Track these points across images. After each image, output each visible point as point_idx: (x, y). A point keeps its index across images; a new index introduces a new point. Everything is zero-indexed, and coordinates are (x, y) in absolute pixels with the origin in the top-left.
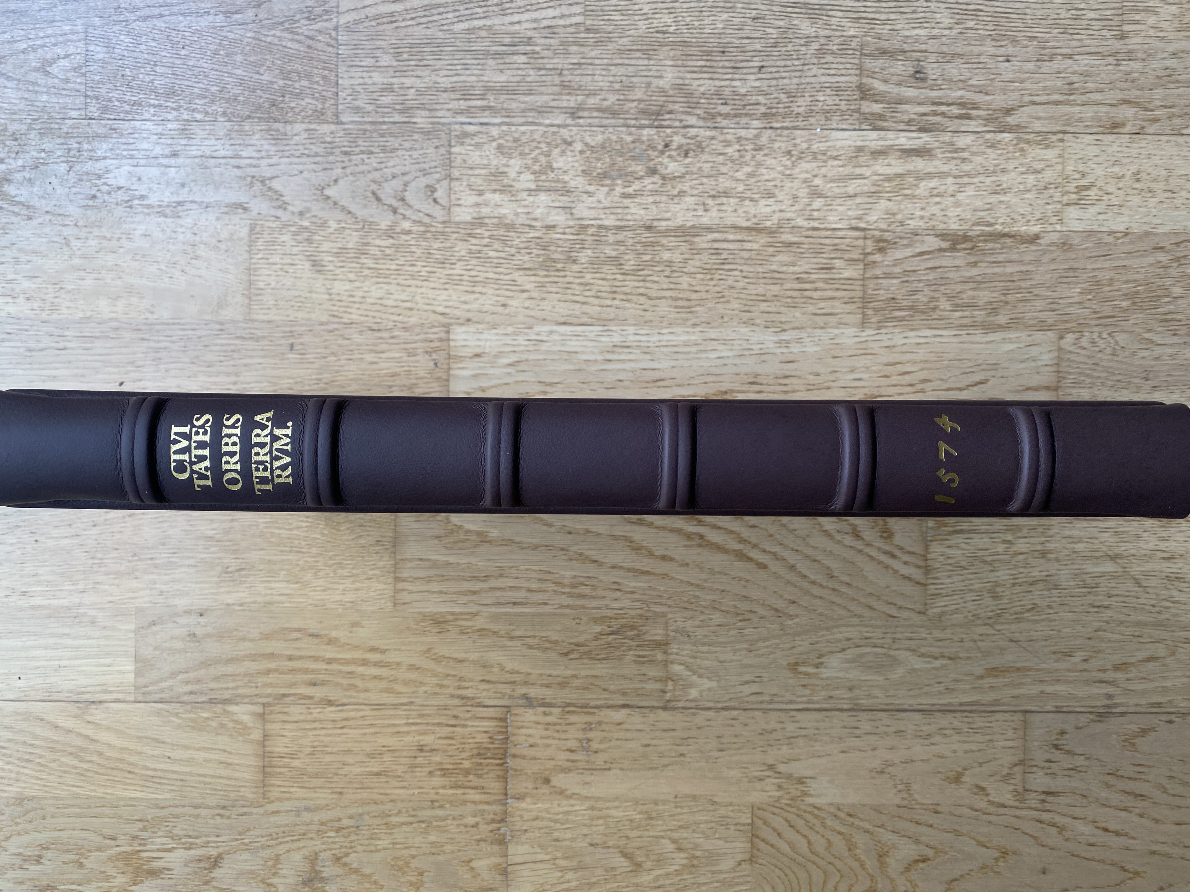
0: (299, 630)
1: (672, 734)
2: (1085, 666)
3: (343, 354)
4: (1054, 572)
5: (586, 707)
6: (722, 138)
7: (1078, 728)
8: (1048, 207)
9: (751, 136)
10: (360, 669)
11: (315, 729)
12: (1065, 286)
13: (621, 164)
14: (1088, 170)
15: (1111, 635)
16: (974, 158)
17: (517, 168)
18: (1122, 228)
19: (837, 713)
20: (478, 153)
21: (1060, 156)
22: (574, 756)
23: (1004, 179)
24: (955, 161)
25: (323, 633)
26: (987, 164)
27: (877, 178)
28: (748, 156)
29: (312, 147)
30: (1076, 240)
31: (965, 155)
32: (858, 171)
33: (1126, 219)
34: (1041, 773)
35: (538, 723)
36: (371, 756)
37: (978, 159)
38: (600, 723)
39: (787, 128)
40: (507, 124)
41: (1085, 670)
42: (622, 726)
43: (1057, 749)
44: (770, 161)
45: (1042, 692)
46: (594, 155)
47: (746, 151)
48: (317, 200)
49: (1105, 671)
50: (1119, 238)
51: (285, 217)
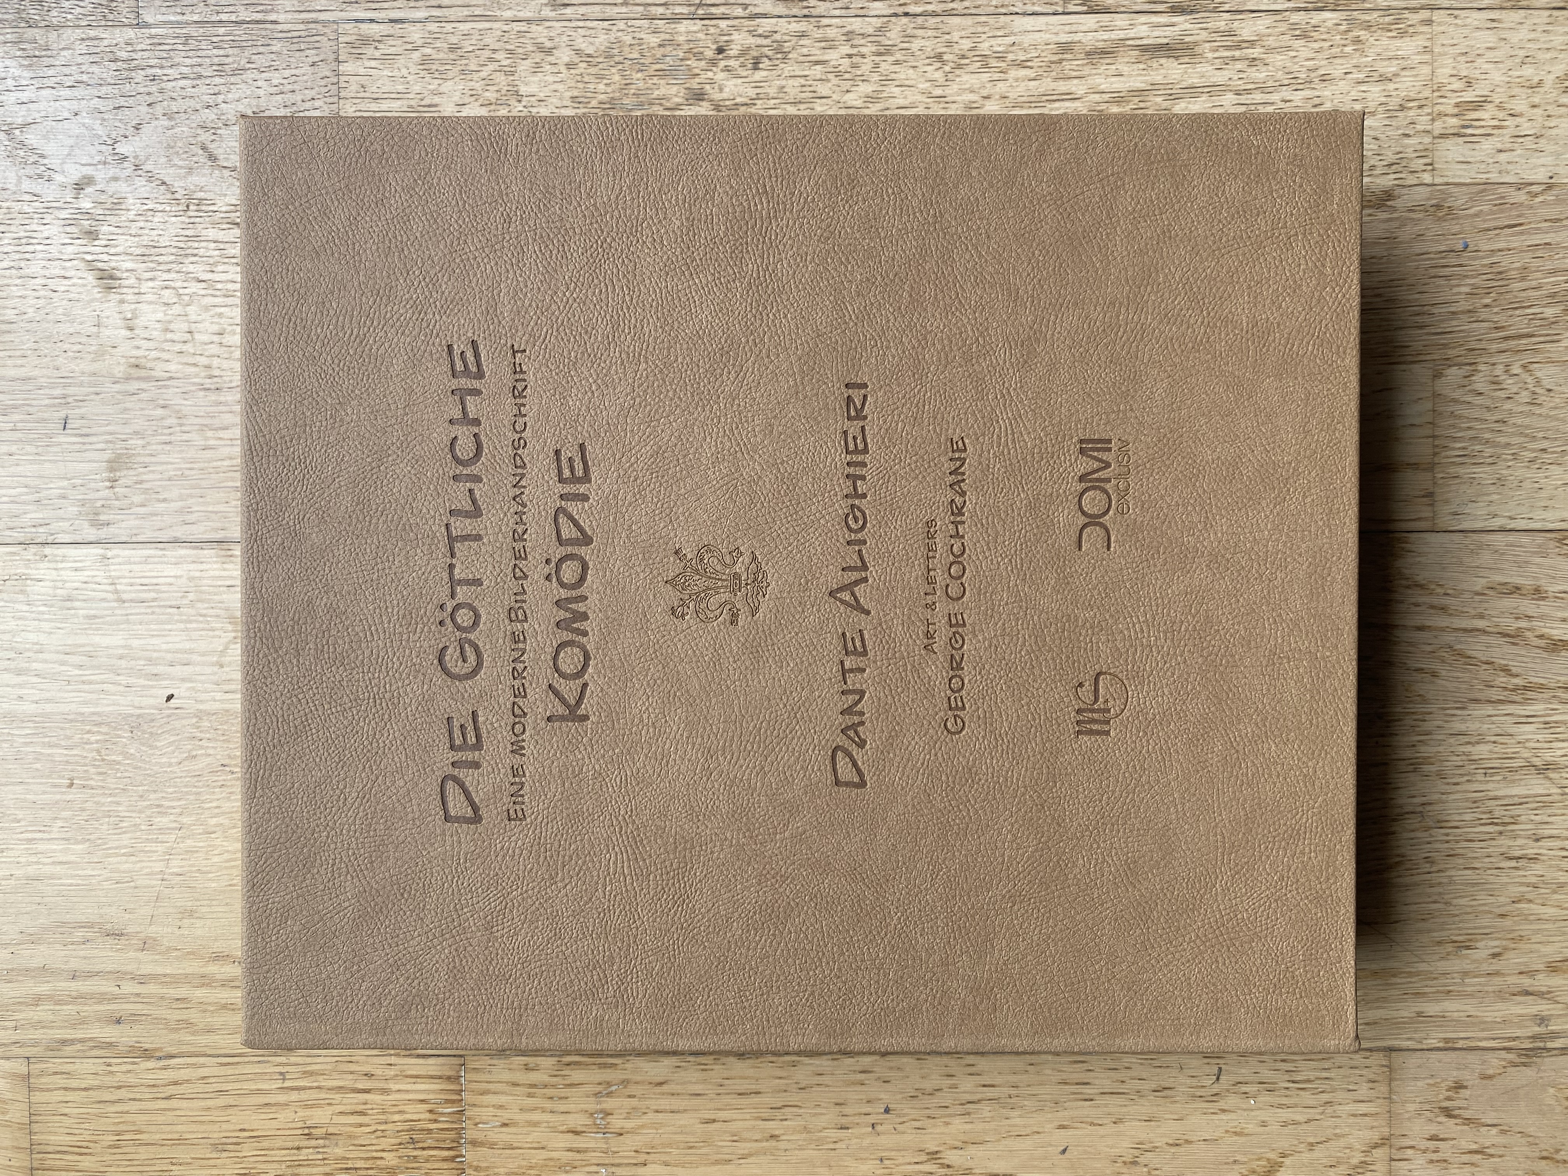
0: (90, 925)
1: (756, 1099)
2: (1496, 965)
3: (155, 433)
4: (1436, 797)
5: (600, 1055)
6: (818, 34)
7: (1485, 1077)
8: (1407, 141)
9: (871, 31)
10: (200, 993)
11: (119, 1101)
12: (1442, 282)
13: (641, 84)
14: (1476, 74)
15: (1543, 910)
16: (1270, 58)
17: (456, 98)
18: (1541, 176)
19: (1050, 1057)
20: (386, 72)
21: (1426, 50)
22: (579, 1142)
23: (1326, 93)
24: (1239, 65)
25: (130, 929)
26: (1296, 68)
27: (1097, 97)
28: (866, 66)
29: (95, 69)
30: (1460, 199)
31: (1255, 52)
32: (1062, 87)
33: (1549, 160)
34: (1420, 1160)
35: (515, 1085)
36: (219, 1147)
37: (1278, 60)
38: (625, 1083)
39: (934, 14)
40: (439, 20)
41: (1497, 973)
42: (665, 1088)
43: (1450, 1116)
44: (904, 74)
45: (1419, 1014)
46: (593, 70)
47: (863, 56)
48: (105, 163)
49: (1531, 973)
50: (1536, 195)
51: (50, 192)
